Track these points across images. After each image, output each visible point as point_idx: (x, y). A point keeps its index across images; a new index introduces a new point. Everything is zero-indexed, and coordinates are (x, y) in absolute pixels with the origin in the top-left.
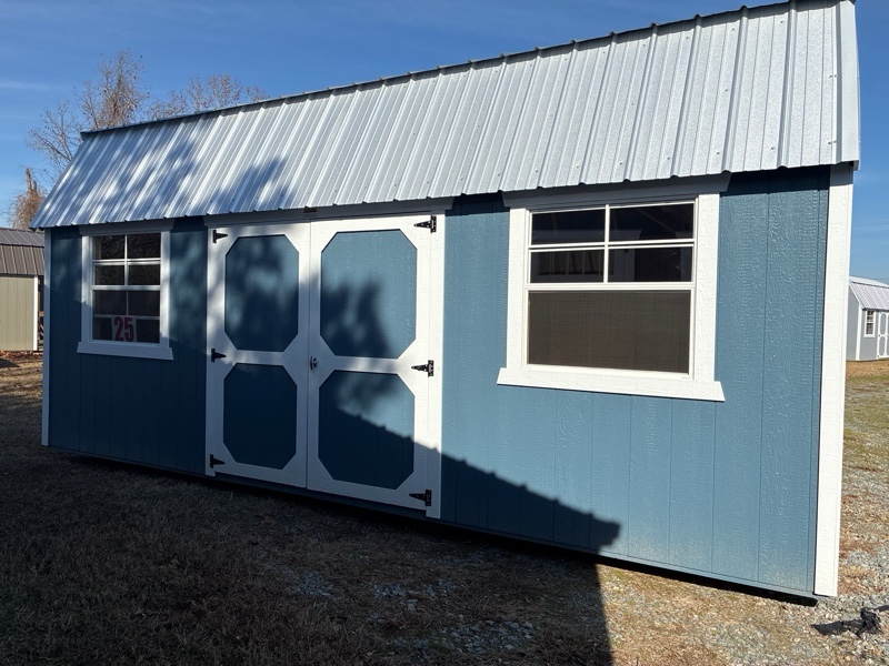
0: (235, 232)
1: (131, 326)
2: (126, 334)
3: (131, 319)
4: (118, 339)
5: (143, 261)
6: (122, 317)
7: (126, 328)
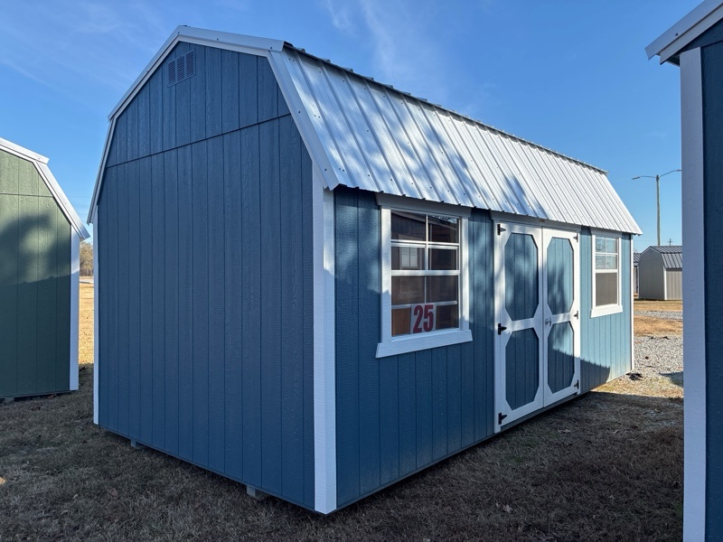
0: (511, 228)
1: (431, 313)
2: (425, 324)
3: (432, 307)
4: (417, 330)
5: (443, 246)
6: (423, 305)
7: (426, 317)
